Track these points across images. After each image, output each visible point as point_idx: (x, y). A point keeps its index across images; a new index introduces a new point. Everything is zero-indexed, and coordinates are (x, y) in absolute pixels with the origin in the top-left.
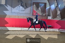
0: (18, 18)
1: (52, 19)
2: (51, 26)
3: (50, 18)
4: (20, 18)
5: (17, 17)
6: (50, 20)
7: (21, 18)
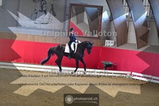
0: (32, 40)
1: (115, 47)
2: (111, 63)
3: (109, 44)
4: (36, 41)
5: (29, 39)
6: (109, 49)
7: (40, 41)
